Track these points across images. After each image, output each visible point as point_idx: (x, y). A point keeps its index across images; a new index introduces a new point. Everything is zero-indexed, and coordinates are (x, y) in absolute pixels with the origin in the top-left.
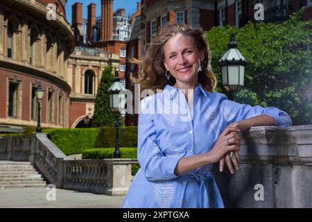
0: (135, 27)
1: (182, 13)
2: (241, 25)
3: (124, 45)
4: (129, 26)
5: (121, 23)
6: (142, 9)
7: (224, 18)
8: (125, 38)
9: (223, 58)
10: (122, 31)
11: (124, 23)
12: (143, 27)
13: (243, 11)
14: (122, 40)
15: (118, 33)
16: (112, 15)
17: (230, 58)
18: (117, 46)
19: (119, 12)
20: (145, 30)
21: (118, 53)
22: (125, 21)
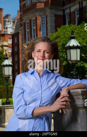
0: (17, 25)
1: (44, 17)
2: (79, 24)
3: (11, 36)
4: (13, 25)
5: (8, 23)
6: (21, 15)
7: (69, 20)
8: (11, 32)
9: (68, 45)
10: (9, 28)
11: (10, 23)
12: (21, 26)
13: (80, 16)
14: (9, 33)
15: (7, 29)
16: (3, 18)
17: (71, 45)
18: (6, 37)
19: (7, 16)
20: (22, 27)
21: (7, 41)
22: (11, 22)
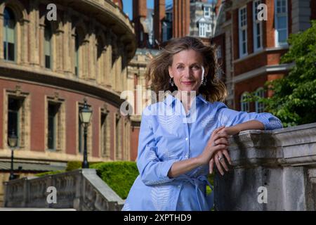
5: (201, 12)
8: (208, 34)
10: (203, 23)
11: (205, 12)
12: (228, 18)
14: (202, 36)
15: (198, 26)
16: (188, 2)
20: (231, 22)
22: (207, 9)
